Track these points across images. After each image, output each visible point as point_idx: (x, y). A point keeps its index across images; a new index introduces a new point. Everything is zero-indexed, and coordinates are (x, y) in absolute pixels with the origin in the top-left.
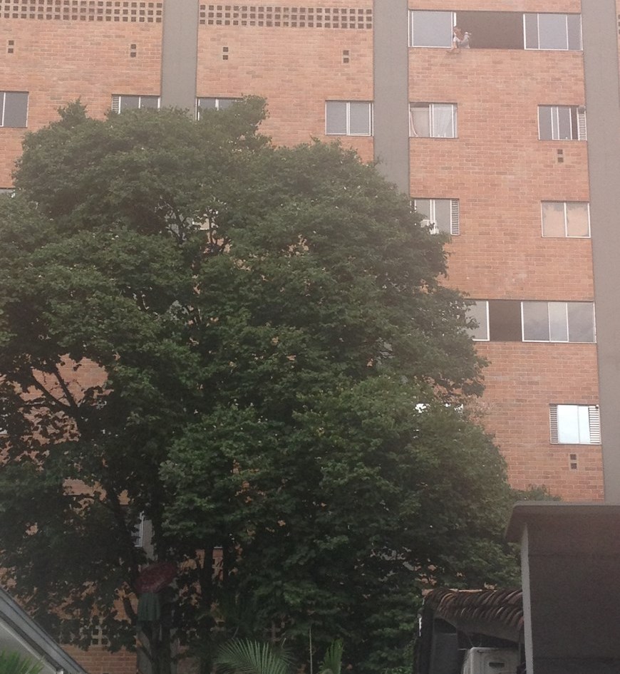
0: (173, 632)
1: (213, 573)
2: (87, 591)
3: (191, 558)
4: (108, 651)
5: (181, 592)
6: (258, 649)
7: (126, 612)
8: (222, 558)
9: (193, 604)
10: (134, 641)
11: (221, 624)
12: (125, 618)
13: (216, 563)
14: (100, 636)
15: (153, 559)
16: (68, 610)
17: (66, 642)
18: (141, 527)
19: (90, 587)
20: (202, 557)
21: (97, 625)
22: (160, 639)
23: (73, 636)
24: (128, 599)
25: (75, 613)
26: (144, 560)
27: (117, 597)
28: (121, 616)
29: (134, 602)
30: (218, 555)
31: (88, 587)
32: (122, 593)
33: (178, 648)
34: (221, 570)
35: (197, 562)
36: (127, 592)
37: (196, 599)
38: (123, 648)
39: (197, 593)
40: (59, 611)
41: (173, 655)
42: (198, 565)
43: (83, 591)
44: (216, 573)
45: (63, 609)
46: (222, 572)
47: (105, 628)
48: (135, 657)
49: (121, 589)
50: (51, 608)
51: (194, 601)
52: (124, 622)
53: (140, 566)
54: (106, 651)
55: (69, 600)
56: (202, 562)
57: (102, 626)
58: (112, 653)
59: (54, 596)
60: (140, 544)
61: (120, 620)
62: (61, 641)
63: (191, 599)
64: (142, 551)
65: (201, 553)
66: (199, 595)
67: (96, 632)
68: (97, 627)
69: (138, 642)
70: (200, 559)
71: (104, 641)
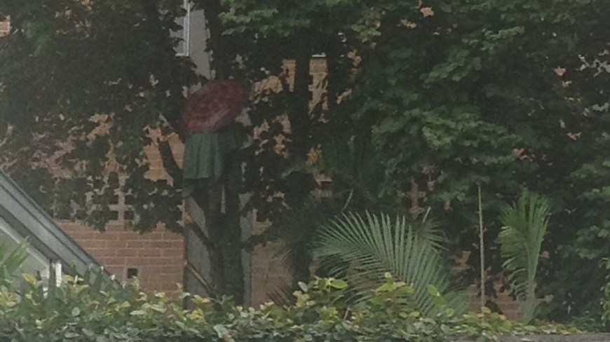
0: (244, 198)
1: (311, 99)
2: (97, 130)
3: (271, 74)
4: (135, 230)
5: (257, 131)
6: (387, 227)
7: (165, 165)
8: (325, 74)
9: (278, 152)
10: (178, 215)
11: (324, 186)
12: (162, 177)
13: (316, 81)
14: (121, 207)
15: (208, 77)
16: (65, 162)
17: (65, 216)
18: (186, 21)
19: (102, 124)
20: (292, 73)
21: (117, 188)
22: (223, 210)
23: (75, 207)
24: (167, 143)
25: (77, 168)
26: (192, 78)
27: (149, 141)
28: (156, 172)
29: (178, 149)
30: (318, 68)
31: (98, 124)
32: (155, 134)
33: (252, 225)
34: (324, 95)
35: (283, 80)
36: (165, 132)
37: (283, 142)
38: (161, 225)
39: (284, 134)
40: (50, 164)
41: (245, 237)
42: (286, 86)
43: (90, 131)
44: (316, 98)
45: (57, 160)
46: (326, 98)
47: (130, 192)
48: (182, 241)
49: (154, 128)
50: (36, 160)
51: (280, 146)
52: (162, 183)
53: (185, 88)
54: (131, 232)
55: (67, 146)
56: (291, 81)
57: (125, 190)
58: (141, 233)
59: (41, 140)
60: (184, 51)
61: (154, 179)
62: (55, 214)
63: (275, 143)
64: (188, 62)
65: (290, 65)
66: (287, 135)
67: (115, 200)
68: (118, 192)
69: (185, 215)
70: (287, 76)
71: (129, 215)
